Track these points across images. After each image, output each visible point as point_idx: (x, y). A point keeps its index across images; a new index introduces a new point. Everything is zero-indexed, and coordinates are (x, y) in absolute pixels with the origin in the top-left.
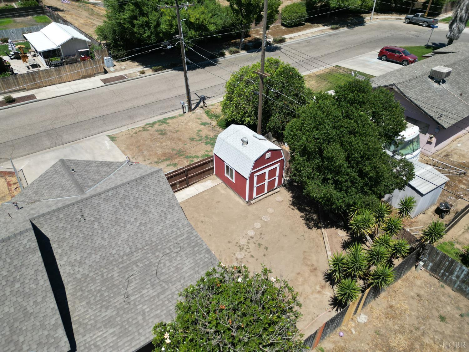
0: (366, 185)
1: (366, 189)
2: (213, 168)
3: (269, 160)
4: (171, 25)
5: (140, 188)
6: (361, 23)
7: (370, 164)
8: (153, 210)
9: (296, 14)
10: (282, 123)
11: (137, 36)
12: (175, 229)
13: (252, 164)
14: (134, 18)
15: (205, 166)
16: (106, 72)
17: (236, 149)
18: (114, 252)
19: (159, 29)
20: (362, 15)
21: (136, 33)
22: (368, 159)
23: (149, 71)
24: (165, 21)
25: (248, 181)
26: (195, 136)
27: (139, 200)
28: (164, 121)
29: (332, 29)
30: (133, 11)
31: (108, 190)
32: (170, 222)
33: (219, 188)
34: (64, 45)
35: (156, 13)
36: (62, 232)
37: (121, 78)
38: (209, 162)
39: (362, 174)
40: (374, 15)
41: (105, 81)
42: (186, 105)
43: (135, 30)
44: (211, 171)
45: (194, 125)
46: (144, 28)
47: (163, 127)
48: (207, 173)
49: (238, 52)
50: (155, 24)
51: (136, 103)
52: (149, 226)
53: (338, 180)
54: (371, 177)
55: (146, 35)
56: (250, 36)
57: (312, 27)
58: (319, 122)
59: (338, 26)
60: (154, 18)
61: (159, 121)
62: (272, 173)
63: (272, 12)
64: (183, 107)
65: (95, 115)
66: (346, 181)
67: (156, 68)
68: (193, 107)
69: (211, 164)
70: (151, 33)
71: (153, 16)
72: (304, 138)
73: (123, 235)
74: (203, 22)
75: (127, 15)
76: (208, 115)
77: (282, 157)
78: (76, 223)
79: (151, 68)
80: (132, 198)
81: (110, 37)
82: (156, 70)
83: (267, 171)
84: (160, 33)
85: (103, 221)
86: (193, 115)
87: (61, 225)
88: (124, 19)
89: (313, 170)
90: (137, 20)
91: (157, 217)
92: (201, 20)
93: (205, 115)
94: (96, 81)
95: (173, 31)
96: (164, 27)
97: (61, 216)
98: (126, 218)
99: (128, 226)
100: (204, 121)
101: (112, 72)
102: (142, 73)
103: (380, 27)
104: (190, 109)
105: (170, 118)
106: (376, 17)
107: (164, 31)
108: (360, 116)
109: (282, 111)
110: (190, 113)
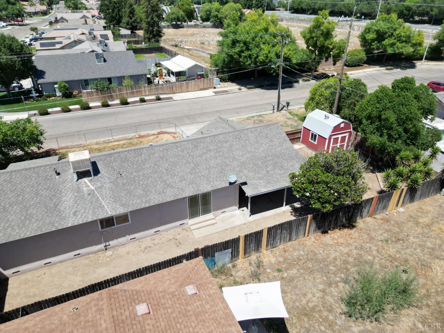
0: (408, 138)
1: (408, 141)
2: (300, 138)
3: (343, 129)
4: (267, 57)
5: (268, 129)
6: (413, 66)
7: (411, 123)
8: (275, 141)
9: (356, 57)
10: (349, 115)
11: (242, 63)
12: (287, 151)
13: (331, 129)
14: (242, 51)
15: (295, 135)
16: (215, 88)
17: (320, 121)
18: (257, 154)
19: (257, 60)
20: (414, 61)
21: (241, 62)
22: (410, 120)
23: (244, 89)
24: (263, 54)
25: (327, 141)
26: (283, 124)
27: (268, 135)
28: (260, 116)
29: (387, 69)
30: (242, 47)
31: (252, 128)
32: (285, 147)
33: (304, 149)
34: (189, 69)
35: (257, 49)
36: (232, 142)
37: (226, 91)
38: (298, 132)
39: (406, 131)
40: (425, 62)
41: (215, 93)
42: (276, 106)
43: (241, 60)
44: (298, 139)
45: (282, 119)
46: (247, 59)
47: (260, 118)
48: (296, 140)
49: (309, 80)
50: (256, 56)
51: (239, 105)
52: (274, 147)
53: (390, 134)
54: (412, 132)
55: (248, 63)
56: (317, 71)
57: (369, 68)
58: (380, 99)
59: (392, 67)
60: (256, 52)
61: (257, 116)
62: (343, 139)
63: (340, 52)
64: (274, 109)
65: (213, 110)
66: (396, 135)
67: (249, 86)
68: (280, 109)
69: (299, 134)
70: (252, 62)
71: (254, 52)
72: (370, 108)
73: (261, 148)
74: (289, 56)
75: (237, 49)
76: (291, 114)
77: (351, 129)
78: (238, 139)
79: (246, 87)
80: (264, 133)
81: (220, 65)
82: (249, 88)
83: (340, 136)
84: (258, 62)
85: (250, 141)
86: (280, 114)
87: (231, 139)
88: (235, 52)
89: (374, 129)
90: (243, 53)
91: (278, 144)
92: (288, 54)
93: (288, 114)
94: (209, 93)
95: (267, 61)
96: (261, 58)
97: (231, 135)
98: (262, 141)
99: (263, 145)
100: (288, 117)
101: (218, 88)
102: (240, 89)
103: (429, 70)
104: (278, 110)
105: (263, 115)
106: (426, 63)
107: (261, 60)
108: (406, 95)
109: (350, 107)
110: (278, 113)
